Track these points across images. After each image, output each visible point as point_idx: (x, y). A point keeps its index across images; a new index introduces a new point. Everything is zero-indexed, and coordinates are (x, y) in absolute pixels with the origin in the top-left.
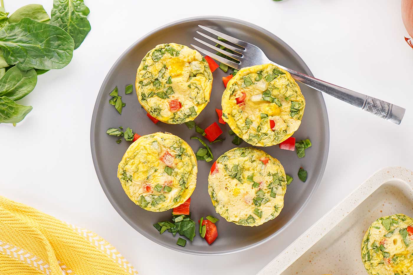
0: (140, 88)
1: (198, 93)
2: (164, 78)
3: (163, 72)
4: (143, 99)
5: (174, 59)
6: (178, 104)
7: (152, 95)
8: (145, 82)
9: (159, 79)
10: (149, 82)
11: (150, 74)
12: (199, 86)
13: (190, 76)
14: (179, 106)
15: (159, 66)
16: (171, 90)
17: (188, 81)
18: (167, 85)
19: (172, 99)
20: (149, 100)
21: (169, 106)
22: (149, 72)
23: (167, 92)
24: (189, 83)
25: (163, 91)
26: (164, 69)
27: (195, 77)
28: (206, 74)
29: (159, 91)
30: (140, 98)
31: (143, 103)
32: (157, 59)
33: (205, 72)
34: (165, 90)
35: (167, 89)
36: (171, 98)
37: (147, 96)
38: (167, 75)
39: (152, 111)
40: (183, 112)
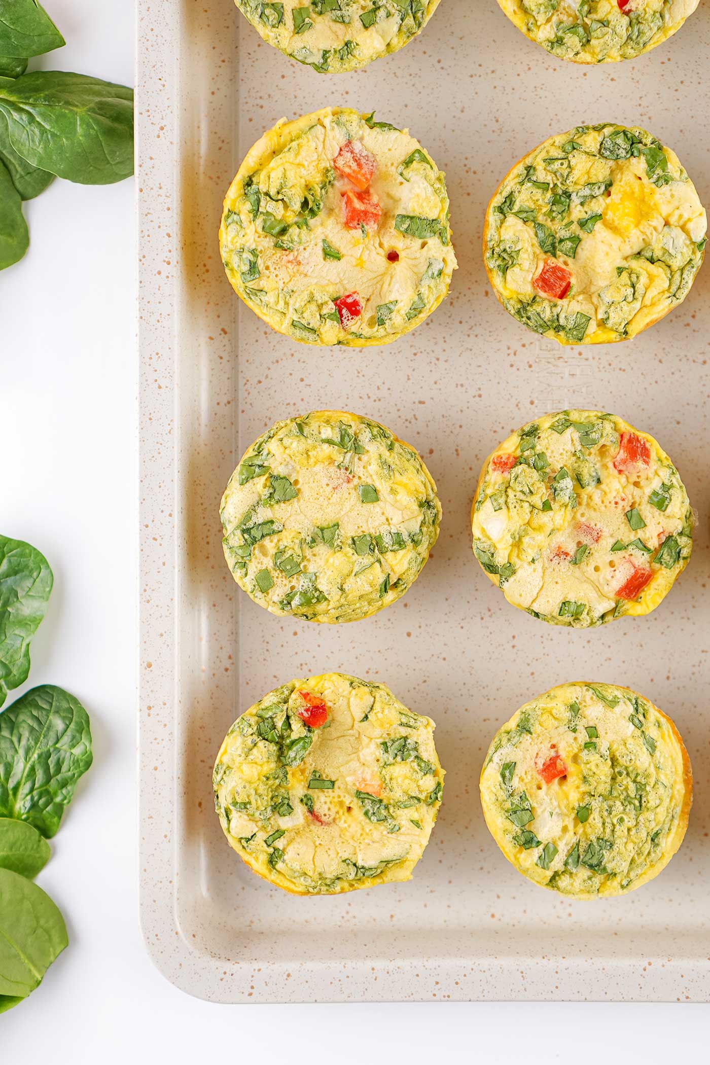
0: (517, 180)
1: (628, 300)
2: (586, 206)
3: (597, 192)
4: (500, 210)
5: (642, 187)
6: (564, 284)
7: (527, 216)
8: (541, 175)
9: (574, 196)
10: (548, 184)
11: (568, 170)
12: (640, 287)
13: (639, 253)
14: (559, 291)
15: (601, 170)
16: (575, 246)
17: (626, 258)
18: (575, 227)
19: (559, 262)
20: (511, 220)
21: (540, 271)
22: (569, 161)
23: (561, 241)
24: (624, 264)
25: (556, 233)
26: (603, 188)
27: (648, 263)
28: (677, 276)
29: (549, 223)
30: (498, 200)
31: (493, 218)
32: (611, 152)
33: (679, 273)
34: (563, 234)
35: (568, 235)
36: (561, 260)
37: (516, 208)
38: (597, 206)
39: (497, 250)
40: (556, 311)
